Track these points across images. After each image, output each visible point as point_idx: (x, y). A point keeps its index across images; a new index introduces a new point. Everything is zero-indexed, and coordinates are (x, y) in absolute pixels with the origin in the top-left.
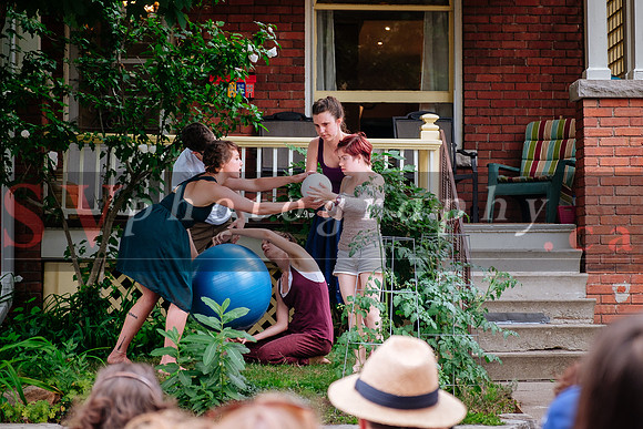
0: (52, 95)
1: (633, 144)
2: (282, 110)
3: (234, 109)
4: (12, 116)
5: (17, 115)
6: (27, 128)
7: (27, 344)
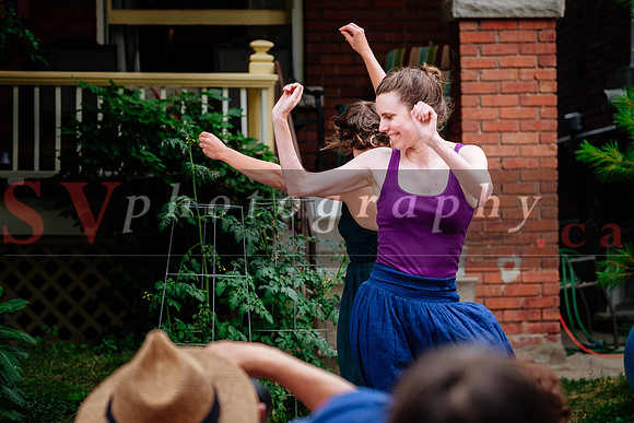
1: (524, 77)
2: (66, 36)
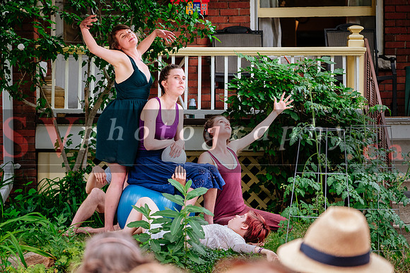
0: (42, 15)
2: (231, 25)
3: (192, 24)
4: (10, 32)
5: (15, 31)
6: (23, 42)
7: (26, 218)
